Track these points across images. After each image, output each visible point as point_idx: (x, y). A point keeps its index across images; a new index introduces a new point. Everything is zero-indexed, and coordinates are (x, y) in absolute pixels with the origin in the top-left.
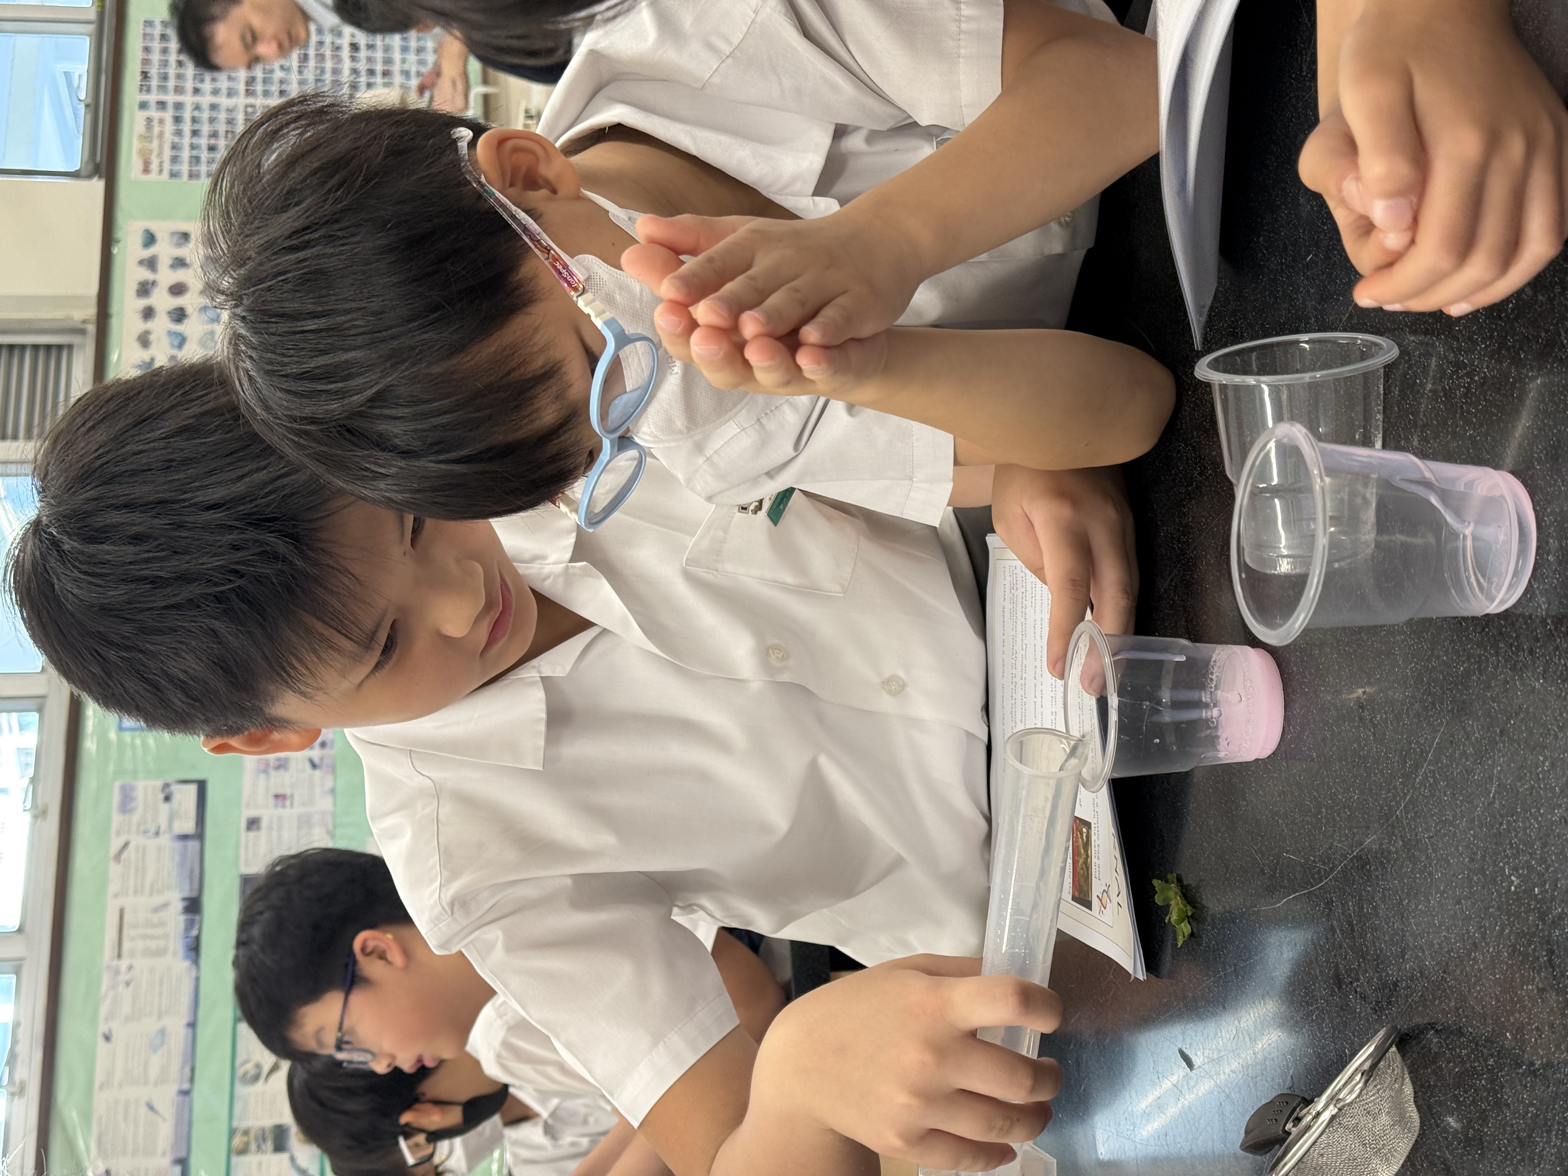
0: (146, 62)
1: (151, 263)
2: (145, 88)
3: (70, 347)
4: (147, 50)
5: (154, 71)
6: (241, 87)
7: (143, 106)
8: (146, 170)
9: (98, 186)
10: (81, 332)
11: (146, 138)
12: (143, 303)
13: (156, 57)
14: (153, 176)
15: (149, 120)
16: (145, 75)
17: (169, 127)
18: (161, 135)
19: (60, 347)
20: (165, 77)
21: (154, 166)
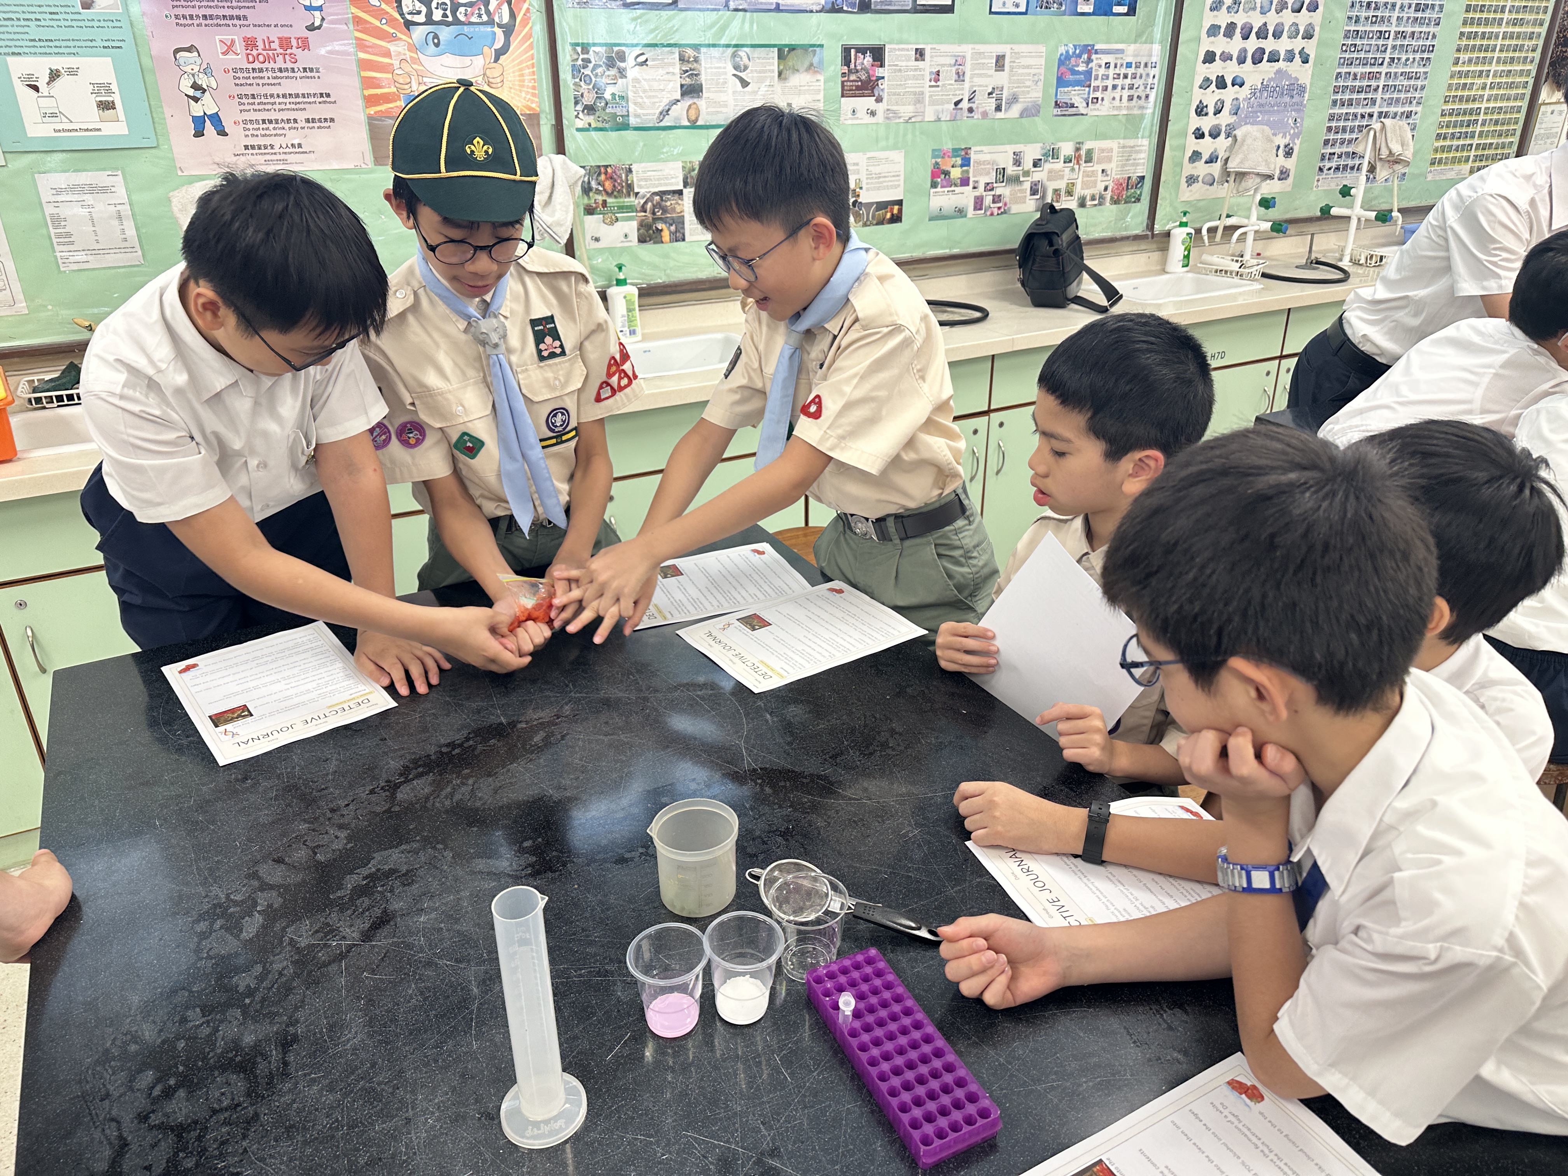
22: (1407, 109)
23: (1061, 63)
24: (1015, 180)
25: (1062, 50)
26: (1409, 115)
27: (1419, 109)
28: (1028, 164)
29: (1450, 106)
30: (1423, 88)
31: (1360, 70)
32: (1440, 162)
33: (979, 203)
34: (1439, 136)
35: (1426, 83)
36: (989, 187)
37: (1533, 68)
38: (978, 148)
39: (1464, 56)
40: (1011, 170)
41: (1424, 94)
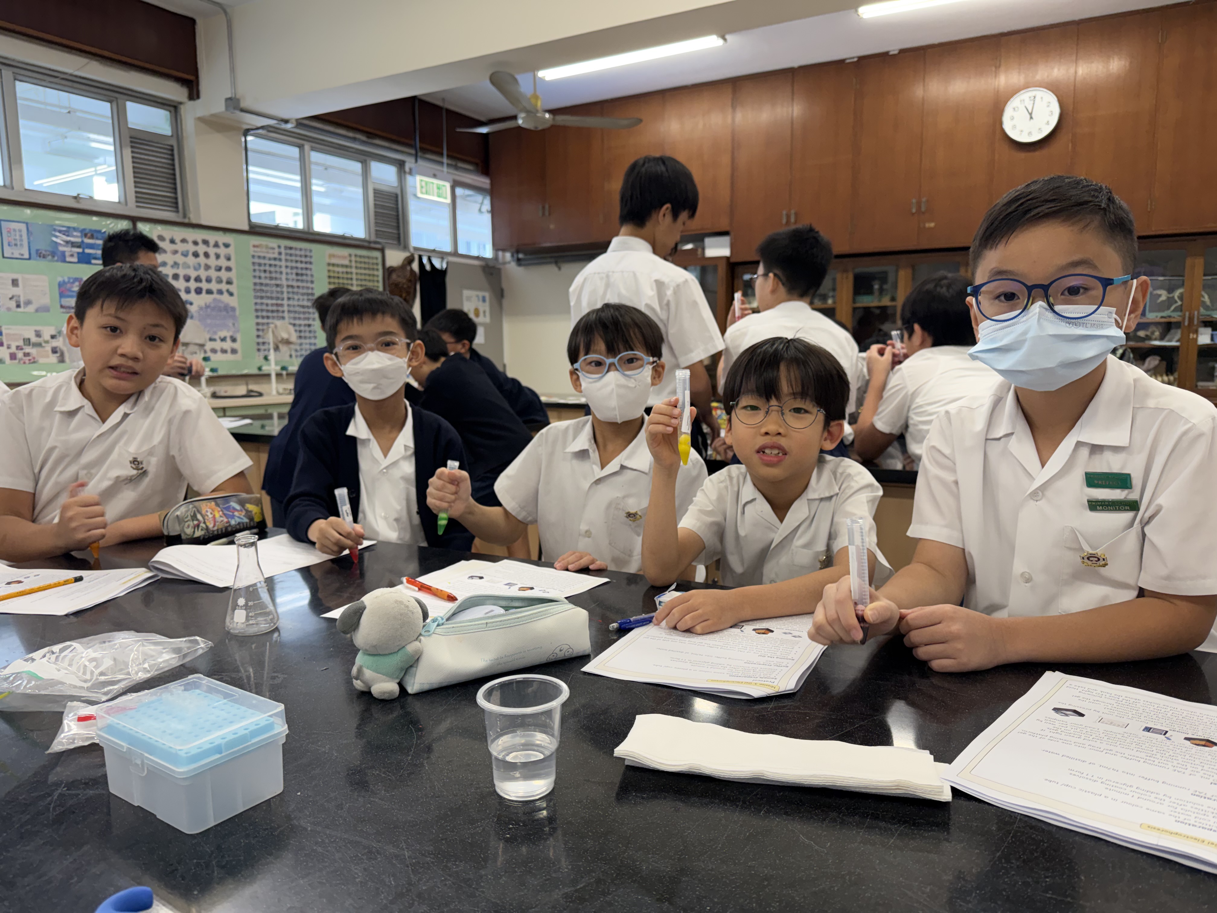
0: (296, 249)
1: (216, 245)
2: (286, 248)
3: (177, 212)
4: (301, 250)
5: (293, 252)
6: (290, 283)
7: (279, 247)
8: (254, 246)
9: (246, 227)
10: (185, 216)
11: (267, 247)
12: (200, 241)
13: (298, 252)
14: (252, 249)
15: (273, 249)
16: (291, 248)
17: (272, 256)
18: (268, 252)
19: (177, 207)
20: (291, 255)
21: (256, 249)
23: (60, 285)
24: (39, 345)
25: (60, 279)
28: (46, 336)
33: (13, 357)
36: (18, 348)
38: (7, 327)
40: (34, 339)
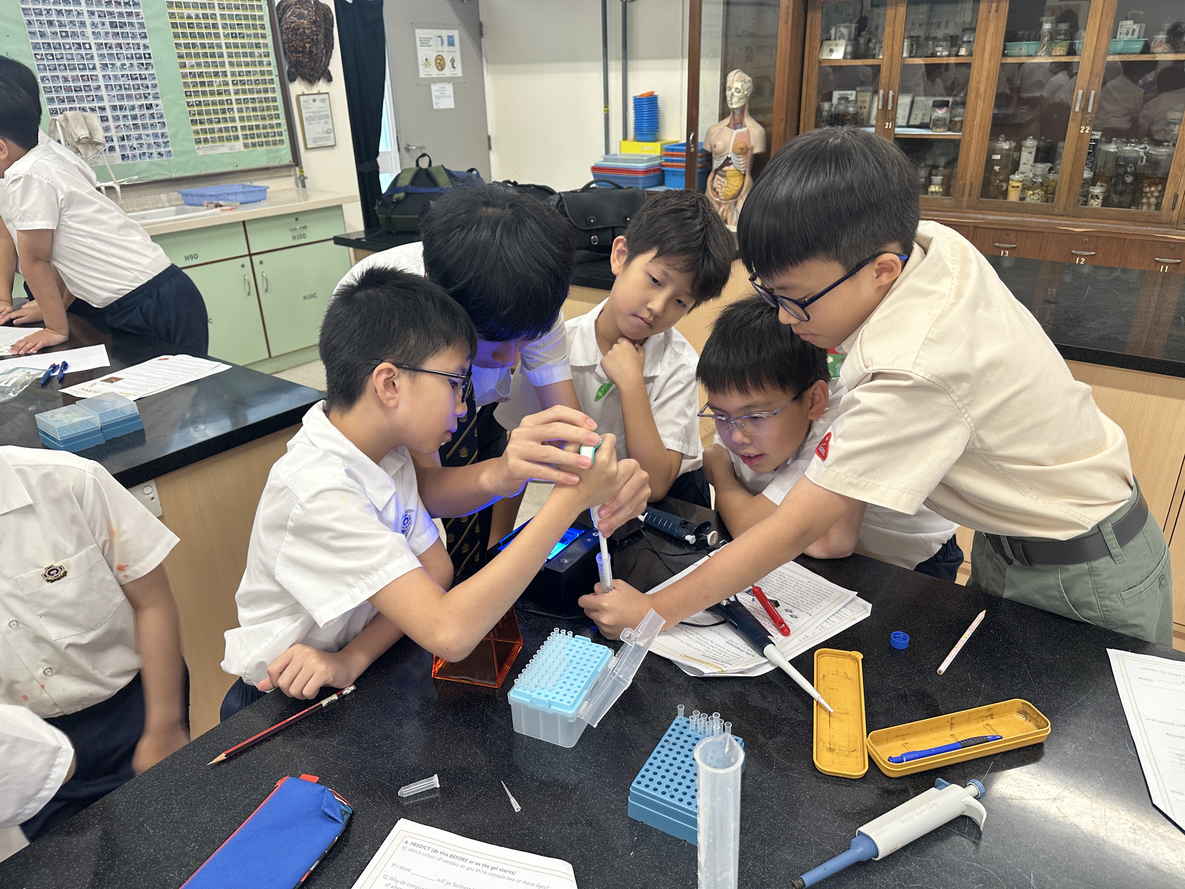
6: (103, 40)
22: (144, 102)
26: (149, 107)
27: (158, 102)
29: (193, 99)
30: (155, 86)
31: (69, 74)
32: (206, 140)
34: (194, 122)
35: (156, 82)
37: (274, 68)
39: (187, 61)
41: (158, 90)
